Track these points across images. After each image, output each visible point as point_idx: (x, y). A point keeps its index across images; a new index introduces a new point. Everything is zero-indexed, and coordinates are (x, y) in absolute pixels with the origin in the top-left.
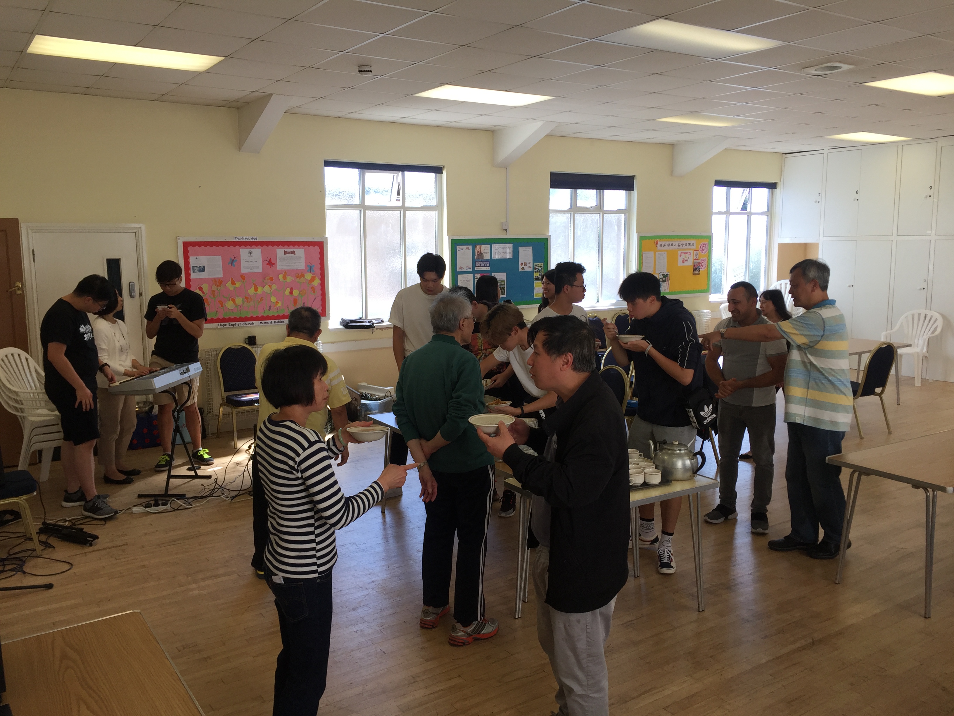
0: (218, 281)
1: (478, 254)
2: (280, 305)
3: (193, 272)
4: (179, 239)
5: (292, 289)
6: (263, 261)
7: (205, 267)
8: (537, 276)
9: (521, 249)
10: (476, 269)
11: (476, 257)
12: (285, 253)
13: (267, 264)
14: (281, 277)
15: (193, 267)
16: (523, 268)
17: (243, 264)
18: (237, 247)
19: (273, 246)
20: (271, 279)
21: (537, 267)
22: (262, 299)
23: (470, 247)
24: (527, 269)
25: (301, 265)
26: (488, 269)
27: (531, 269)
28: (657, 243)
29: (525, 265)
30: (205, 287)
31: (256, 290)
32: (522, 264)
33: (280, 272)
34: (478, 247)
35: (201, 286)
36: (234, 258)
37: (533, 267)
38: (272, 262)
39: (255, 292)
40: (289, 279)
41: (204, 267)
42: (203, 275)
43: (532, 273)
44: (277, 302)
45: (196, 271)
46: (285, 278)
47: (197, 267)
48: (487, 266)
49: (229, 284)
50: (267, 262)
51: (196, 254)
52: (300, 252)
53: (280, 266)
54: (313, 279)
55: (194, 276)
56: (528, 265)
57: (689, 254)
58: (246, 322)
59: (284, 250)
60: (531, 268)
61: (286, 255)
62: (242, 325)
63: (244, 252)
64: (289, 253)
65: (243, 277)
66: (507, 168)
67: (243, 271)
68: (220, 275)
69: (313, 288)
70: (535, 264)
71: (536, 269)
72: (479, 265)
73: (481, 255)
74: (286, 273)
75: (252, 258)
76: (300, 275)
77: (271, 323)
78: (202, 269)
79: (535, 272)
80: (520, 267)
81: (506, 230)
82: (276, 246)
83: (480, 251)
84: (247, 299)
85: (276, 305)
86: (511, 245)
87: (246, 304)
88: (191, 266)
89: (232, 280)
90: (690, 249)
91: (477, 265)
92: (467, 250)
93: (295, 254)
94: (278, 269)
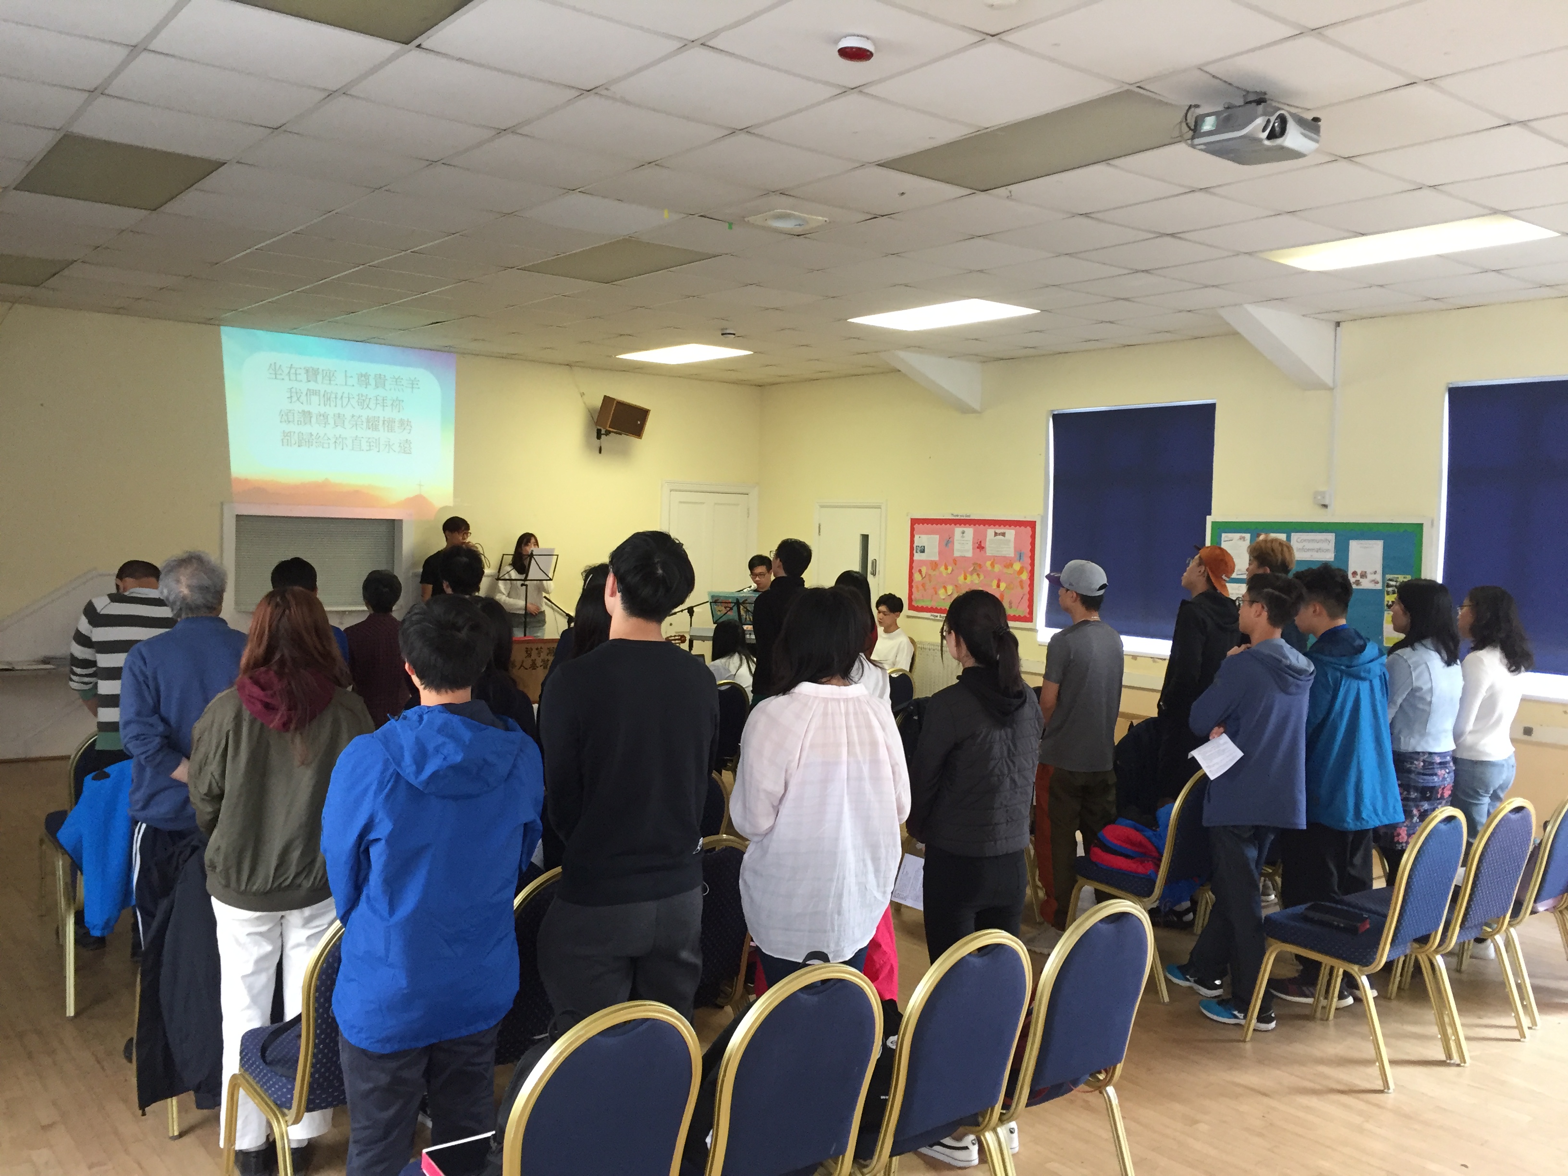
0: (934, 563)
3: (917, 553)
4: (909, 515)
5: (999, 581)
6: (973, 543)
7: (925, 547)
9: (1354, 545)
12: (996, 534)
13: (977, 548)
14: (988, 564)
15: (916, 546)
17: (957, 546)
18: (953, 525)
19: (985, 525)
20: (980, 566)
24: (1366, 584)
25: (1009, 551)
27: (1379, 586)
29: (1364, 575)
30: (924, 570)
31: (965, 579)
33: (989, 558)
35: (921, 569)
36: (949, 538)
37: (1383, 582)
38: (982, 545)
39: (964, 581)
40: (997, 568)
42: (924, 557)
43: (1379, 594)
45: (919, 551)
46: (992, 565)
47: (919, 547)
49: (942, 568)
50: (976, 545)
51: (920, 533)
52: (1011, 533)
53: (990, 550)
54: (1020, 572)
55: (917, 556)
56: (1370, 577)
59: (994, 531)
60: (1377, 583)
61: (996, 537)
63: (958, 530)
64: (1000, 534)
65: (955, 561)
67: (957, 554)
68: (936, 558)
69: (1021, 582)
70: (1388, 576)
74: (995, 560)
75: (964, 539)
76: (1008, 563)
78: (922, 550)
81: (1325, 506)
82: (987, 526)
86: (1331, 537)
88: (916, 544)
89: (945, 563)
93: (1005, 537)
94: (988, 554)
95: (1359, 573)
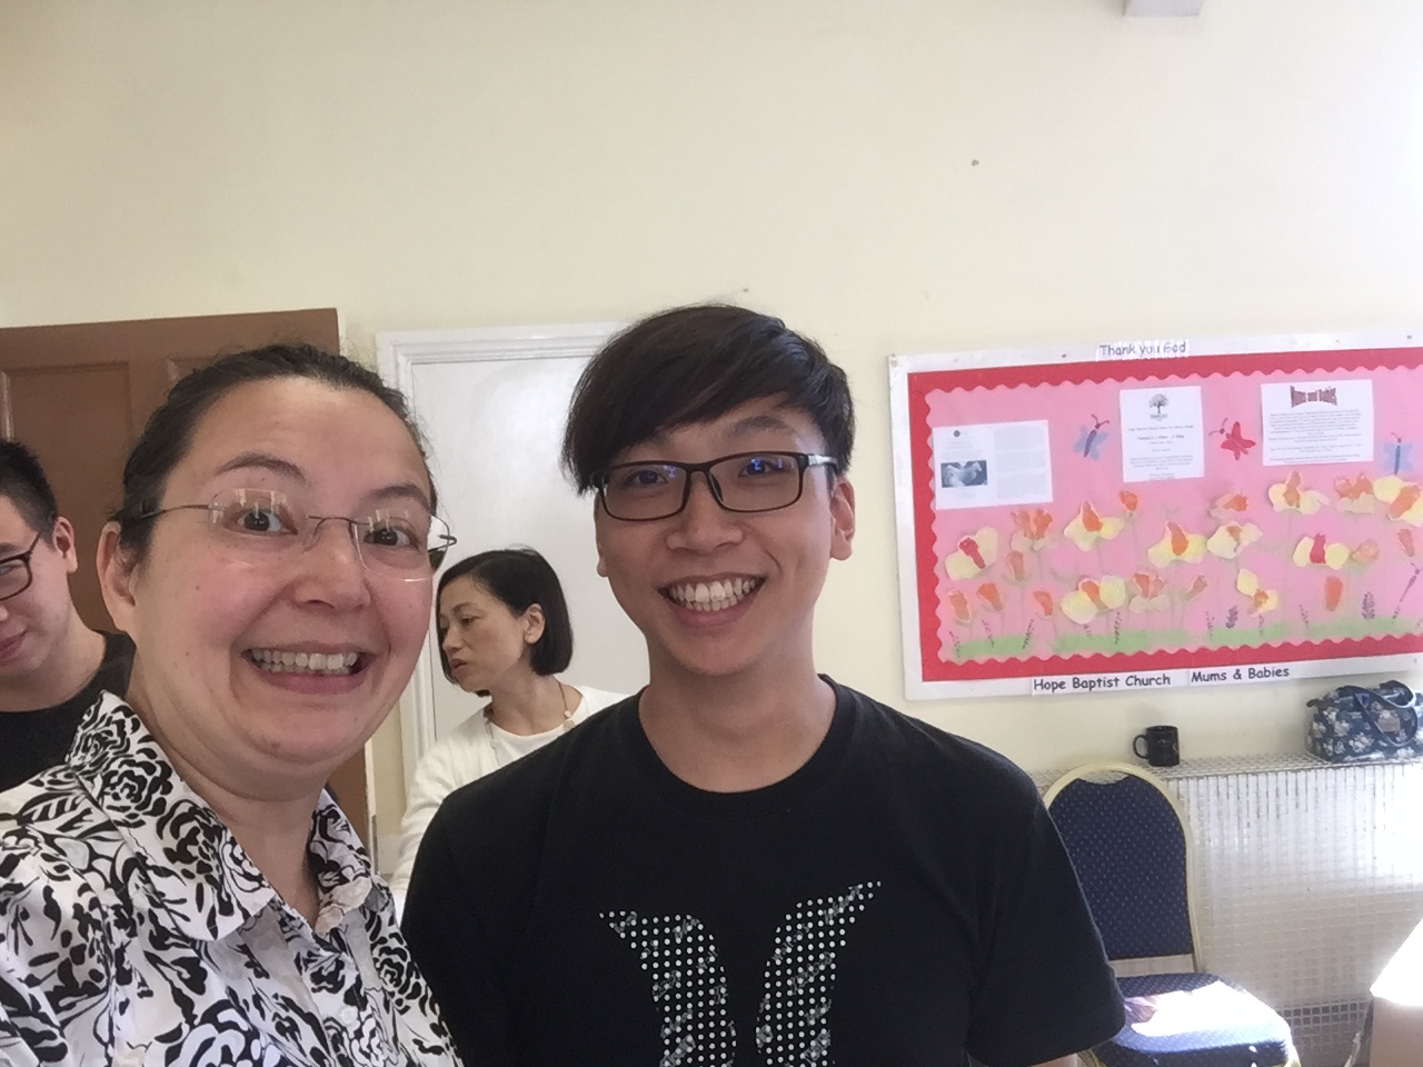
0: (1032, 515)
2: (1270, 604)
3: (944, 485)
4: (895, 364)
5: (1320, 541)
6: (1209, 434)
7: (988, 466)
12: (1297, 398)
13: (1225, 446)
14: (1277, 493)
15: (944, 466)
17: (1131, 447)
18: (1110, 382)
19: (1247, 372)
20: (1240, 503)
22: (1200, 585)
25: (1358, 445)
30: (987, 541)
31: (1180, 546)
33: (1274, 475)
35: (973, 538)
36: (1098, 426)
38: (1245, 436)
39: (1174, 557)
40: (1310, 502)
41: (983, 464)
42: (980, 497)
44: (1261, 596)
45: (954, 480)
46: (1292, 497)
47: (956, 465)
49: (1076, 529)
50: (1223, 438)
51: (958, 419)
52: (1356, 391)
53: (1276, 449)
54: (1405, 500)
55: (946, 499)
58: (1140, 675)
59: (1292, 388)
61: (1300, 408)
62: (1122, 685)
63: (1134, 401)
64: (1312, 397)
65: (1129, 499)
67: (1132, 474)
68: (1041, 493)
69: (1406, 537)
74: (1296, 477)
75: (1164, 422)
76: (1355, 484)
77: (1238, 675)
78: (975, 475)
82: (1258, 374)
84: (1144, 582)
85: (1258, 604)
87: (1139, 604)
88: (937, 463)
89: (1088, 509)
93: (1335, 402)
94: (1267, 462)
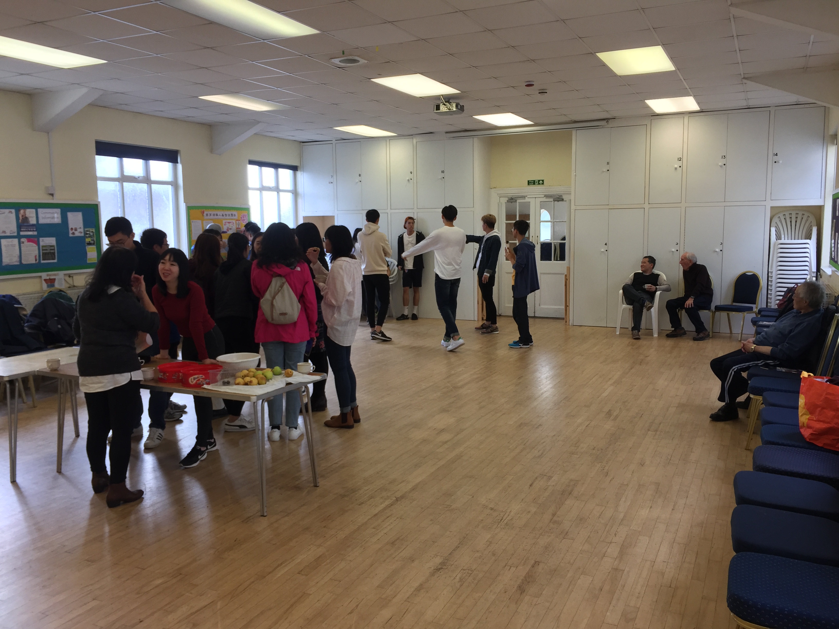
1: (22, 218)
8: (89, 241)
9: (70, 215)
10: (22, 233)
11: (20, 221)
16: (73, 233)
21: (88, 232)
23: (13, 211)
24: (77, 234)
26: (35, 233)
27: (83, 235)
28: (203, 212)
29: (76, 230)
32: (72, 229)
34: (22, 211)
37: (84, 232)
43: (84, 238)
48: (33, 231)
56: (79, 230)
57: (232, 223)
60: (81, 233)
66: (48, 133)
70: (86, 229)
71: (87, 234)
72: (25, 230)
73: (26, 219)
79: (87, 237)
80: (71, 232)
81: (52, 195)
83: (25, 215)
86: (59, 210)
90: (232, 219)
91: (22, 230)
92: (10, 215)
95: (74, 228)
